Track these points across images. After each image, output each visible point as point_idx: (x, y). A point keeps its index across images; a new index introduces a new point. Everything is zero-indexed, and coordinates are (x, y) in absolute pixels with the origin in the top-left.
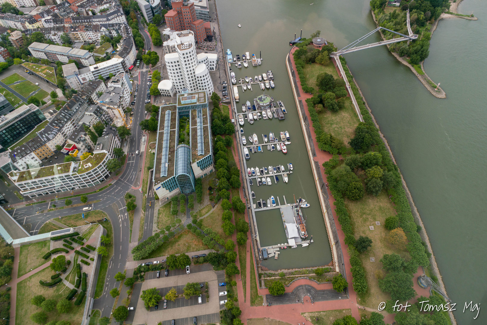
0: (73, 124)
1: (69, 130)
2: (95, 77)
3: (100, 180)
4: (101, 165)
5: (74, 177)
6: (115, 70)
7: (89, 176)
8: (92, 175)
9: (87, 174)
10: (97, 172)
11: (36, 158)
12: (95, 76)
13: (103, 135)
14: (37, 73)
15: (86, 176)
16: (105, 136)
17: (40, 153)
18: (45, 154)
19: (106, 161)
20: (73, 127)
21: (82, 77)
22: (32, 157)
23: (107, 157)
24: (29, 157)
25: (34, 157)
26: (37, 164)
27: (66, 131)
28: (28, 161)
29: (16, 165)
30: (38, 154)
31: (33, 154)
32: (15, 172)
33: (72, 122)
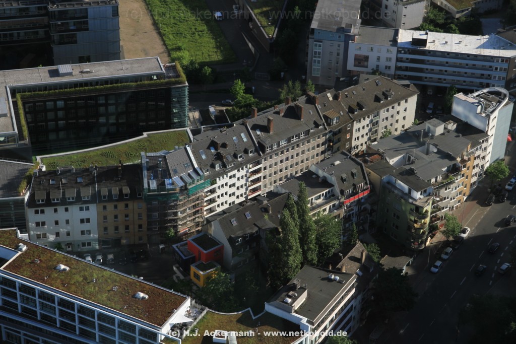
1: (231, 191)
2: (398, 68)
6: (473, 76)
11: (93, 226)
12: (400, 64)
17: (110, 218)
18: (122, 229)
20: (247, 188)
21: (359, 53)
22: (84, 215)
24: (75, 214)
25: (88, 221)
26: (84, 244)
27: (219, 192)
28: (67, 222)
29: (32, 217)
30: (105, 218)
31: (93, 212)
32: (20, 235)
33: (252, 174)
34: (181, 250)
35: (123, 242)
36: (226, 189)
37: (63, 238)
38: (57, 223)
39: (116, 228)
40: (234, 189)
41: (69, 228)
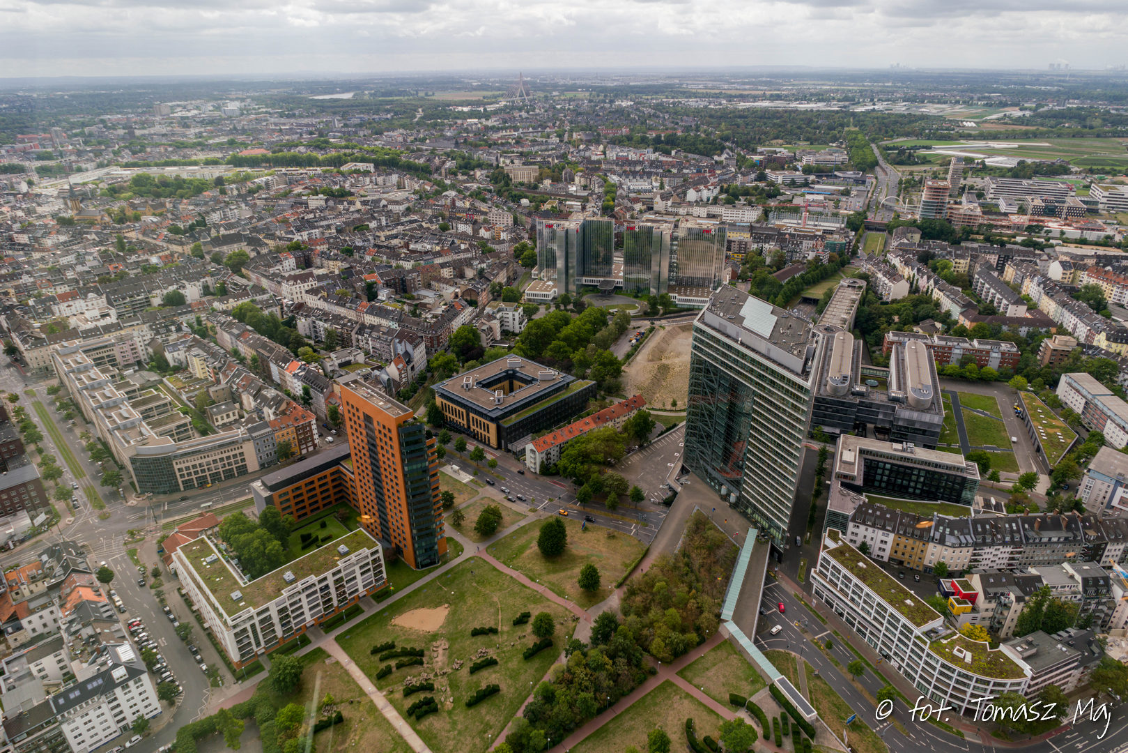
1: (992, 559)
3: (949, 702)
4: (988, 683)
5: (915, 644)
7: (941, 673)
8: (950, 678)
9: (943, 666)
10: (964, 684)
11: (888, 548)
13: (1056, 636)
14: (1034, 424)
15: (938, 667)
16: (1060, 642)
17: (901, 546)
18: (907, 556)
19: (1007, 688)
20: (1006, 561)
21: (1124, 496)
22: (885, 539)
23: (1019, 684)
24: (879, 535)
25: (886, 542)
26: (878, 556)
27: (985, 557)
28: (872, 539)
29: (851, 527)
30: (898, 545)
31: (891, 538)
32: (840, 535)
33: (1012, 553)
34: (946, 584)
35: (905, 564)
36: (991, 556)
38: (865, 536)
39: (903, 554)
40: (996, 558)
41: (872, 542)
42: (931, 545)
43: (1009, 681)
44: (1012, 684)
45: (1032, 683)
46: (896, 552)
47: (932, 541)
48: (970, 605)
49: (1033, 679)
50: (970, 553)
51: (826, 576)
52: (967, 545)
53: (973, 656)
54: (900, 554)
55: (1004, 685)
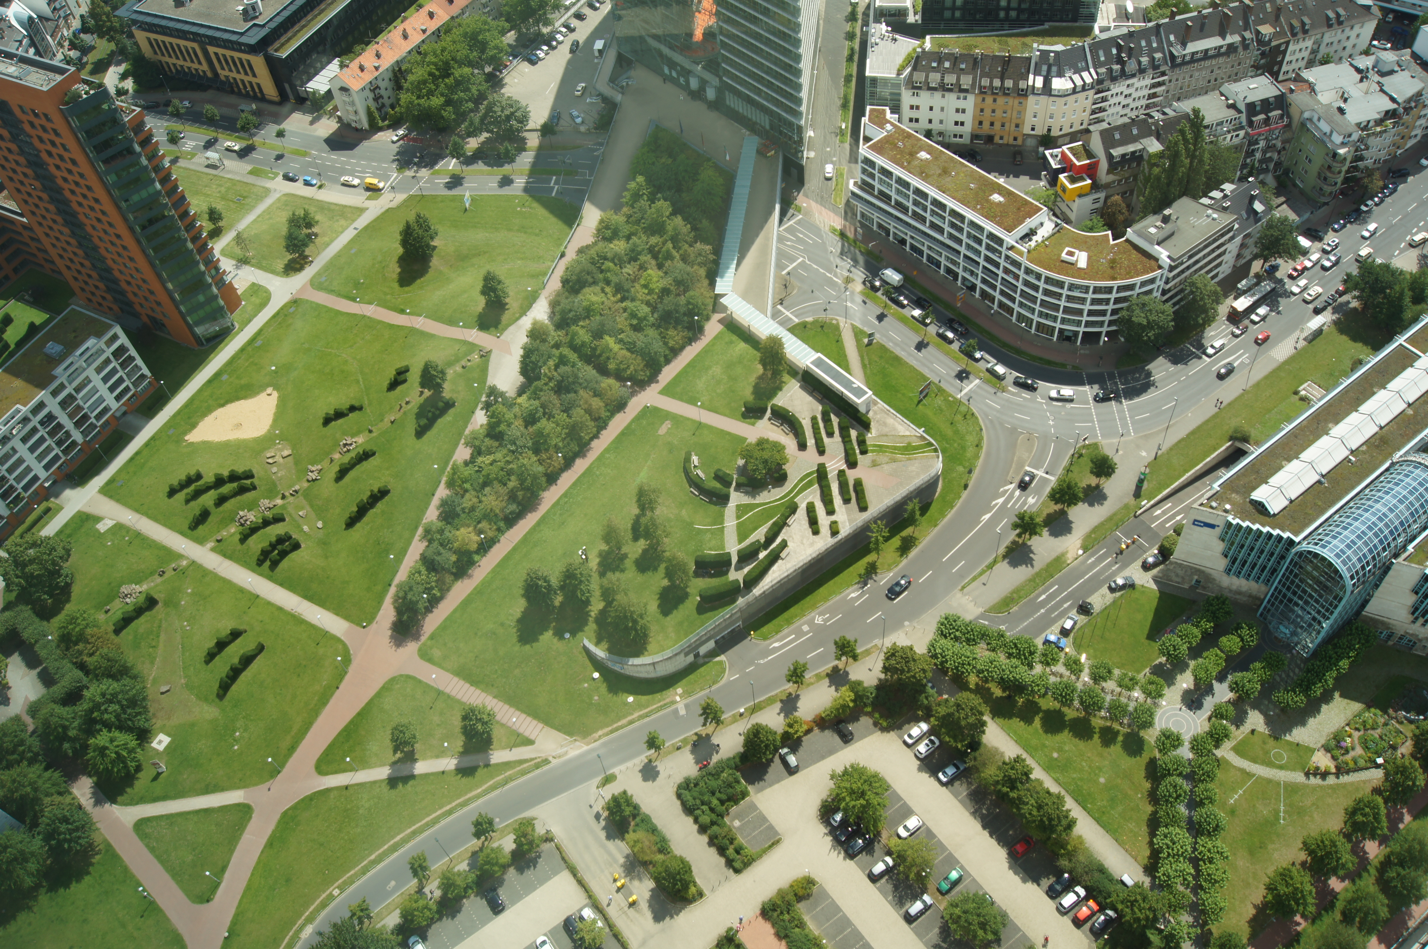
0: (1154, 95)
1: (1124, 102)
3: (1061, 331)
4: (1109, 290)
5: (1008, 259)
7: (1046, 292)
8: (1059, 296)
9: (1048, 280)
10: (1079, 300)
11: (968, 118)
13: (1205, 201)
15: (1042, 284)
16: (1209, 207)
17: (988, 112)
18: (997, 126)
19: (1137, 290)
20: (1144, 102)
22: (961, 104)
23: (1152, 281)
24: (952, 101)
25: (964, 111)
26: (955, 136)
27: (1112, 101)
28: (942, 109)
29: (907, 98)
30: (982, 110)
31: (970, 103)
32: (889, 115)
33: (1153, 86)
34: (1052, 157)
35: (997, 139)
36: (1121, 98)
37: (935, 126)
38: (931, 109)
39: (992, 124)
40: (1129, 100)
41: (942, 116)
42: (1031, 99)
43: (1138, 280)
44: (1143, 284)
45: (1171, 275)
46: (981, 123)
47: (1033, 93)
48: (1089, 181)
49: (1171, 269)
50: (1090, 101)
51: (872, 187)
52: (1084, 88)
53: (1089, 258)
54: (986, 125)
55: (1131, 287)
